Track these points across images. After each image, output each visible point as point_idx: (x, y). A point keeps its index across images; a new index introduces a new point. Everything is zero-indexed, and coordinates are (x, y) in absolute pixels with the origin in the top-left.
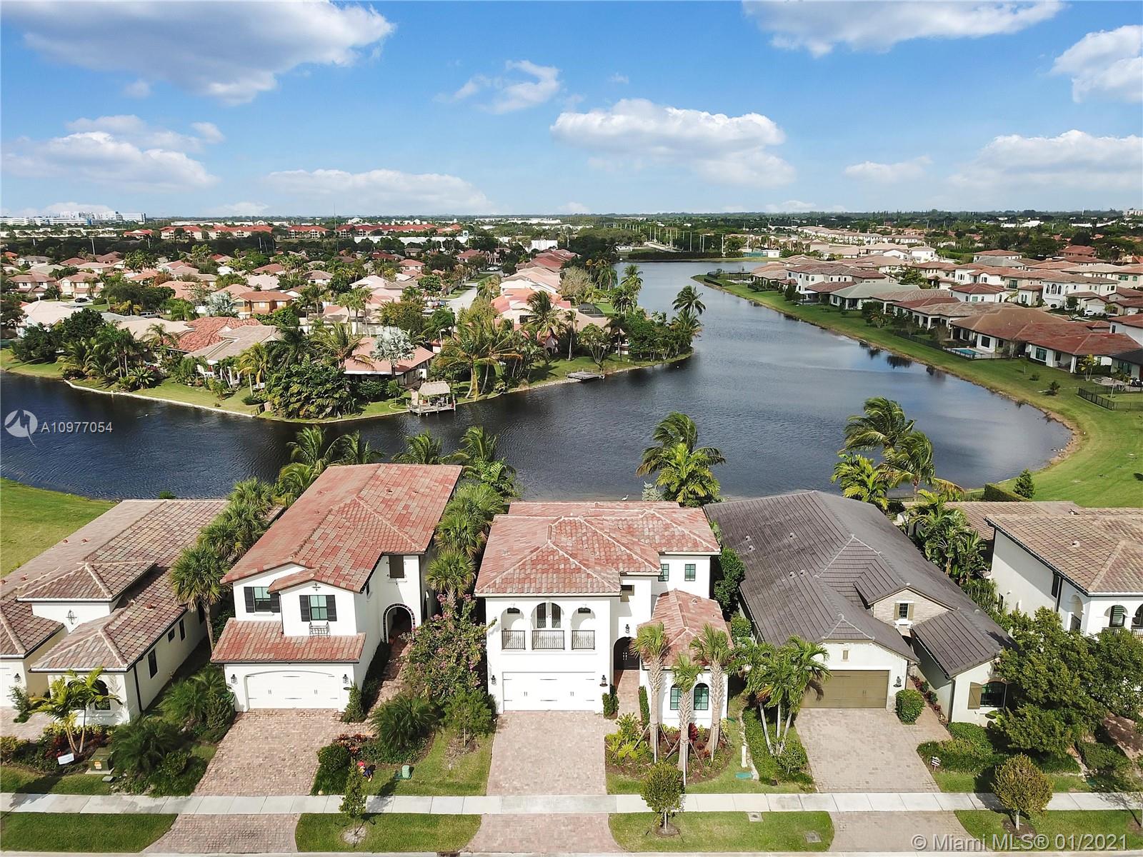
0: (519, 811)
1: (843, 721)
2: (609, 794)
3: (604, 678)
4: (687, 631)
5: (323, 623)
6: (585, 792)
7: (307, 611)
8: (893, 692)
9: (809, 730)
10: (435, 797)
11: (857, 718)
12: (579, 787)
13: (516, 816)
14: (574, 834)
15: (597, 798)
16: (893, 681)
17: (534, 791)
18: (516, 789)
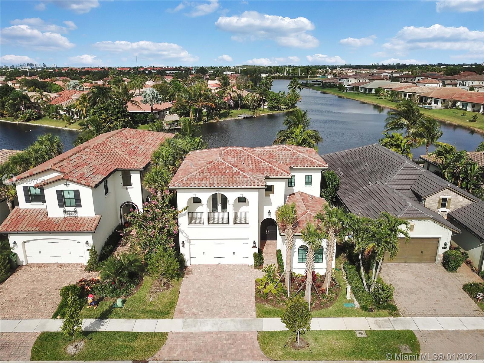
0: (195, 329)
1: (409, 270)
2: (257, 317)
3: (254, 243)
4: (309, 212)
5: (73, 208)
6: (241, 316)
7: (62, 201)
8: (441, 252)
9: (388, 276)
10: (138, 320)
11: (418, 268)
12: (237, 313)
13: (192, 333)
14: (232, 346)
15: (249, 320)
16: (441, 245)
17: (206, 316)
18: (194, 314)
